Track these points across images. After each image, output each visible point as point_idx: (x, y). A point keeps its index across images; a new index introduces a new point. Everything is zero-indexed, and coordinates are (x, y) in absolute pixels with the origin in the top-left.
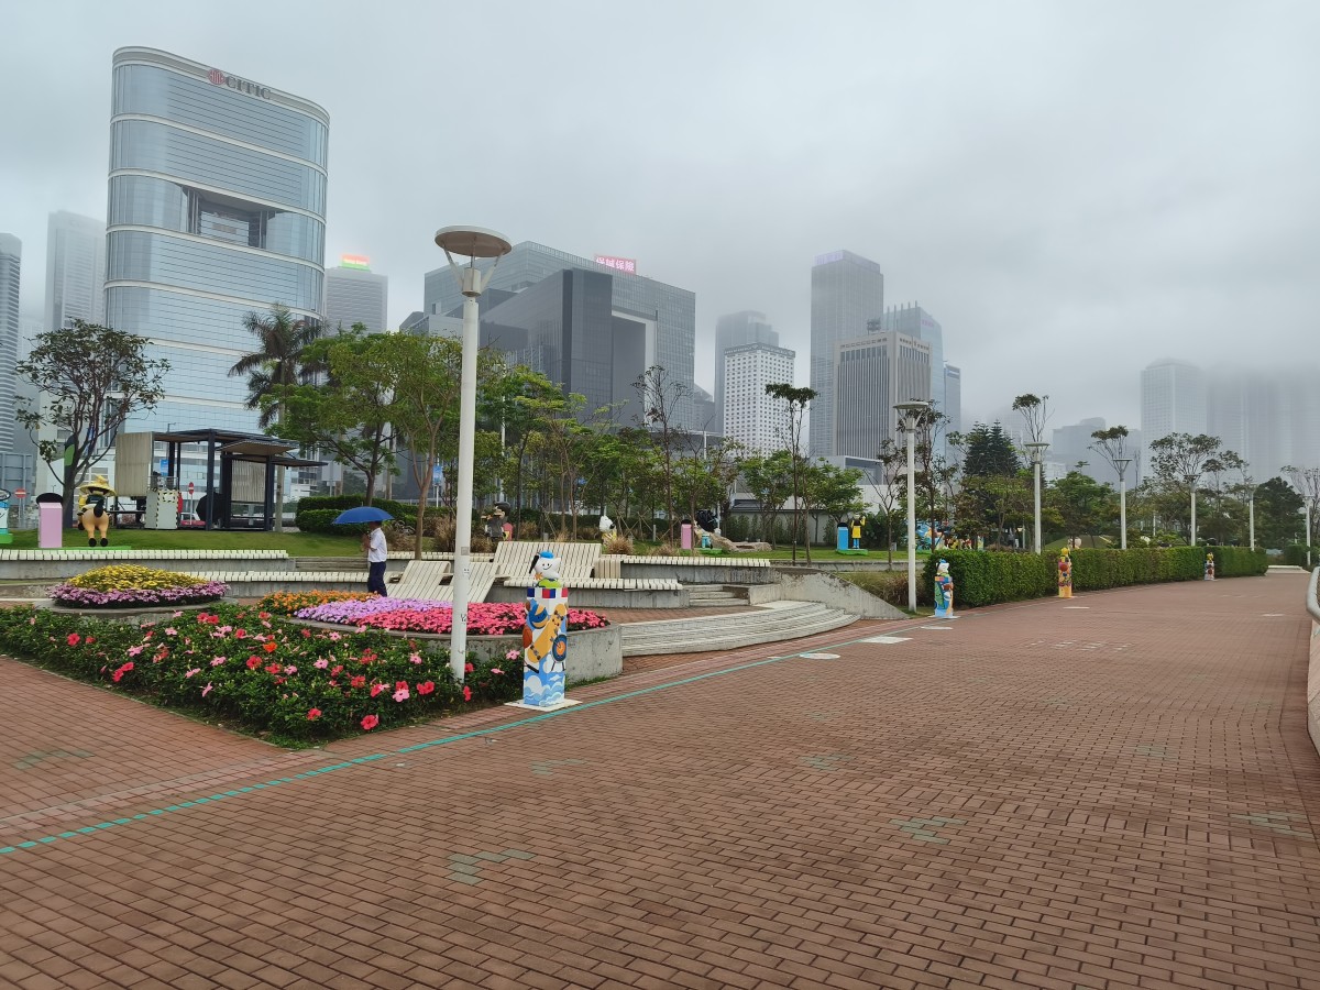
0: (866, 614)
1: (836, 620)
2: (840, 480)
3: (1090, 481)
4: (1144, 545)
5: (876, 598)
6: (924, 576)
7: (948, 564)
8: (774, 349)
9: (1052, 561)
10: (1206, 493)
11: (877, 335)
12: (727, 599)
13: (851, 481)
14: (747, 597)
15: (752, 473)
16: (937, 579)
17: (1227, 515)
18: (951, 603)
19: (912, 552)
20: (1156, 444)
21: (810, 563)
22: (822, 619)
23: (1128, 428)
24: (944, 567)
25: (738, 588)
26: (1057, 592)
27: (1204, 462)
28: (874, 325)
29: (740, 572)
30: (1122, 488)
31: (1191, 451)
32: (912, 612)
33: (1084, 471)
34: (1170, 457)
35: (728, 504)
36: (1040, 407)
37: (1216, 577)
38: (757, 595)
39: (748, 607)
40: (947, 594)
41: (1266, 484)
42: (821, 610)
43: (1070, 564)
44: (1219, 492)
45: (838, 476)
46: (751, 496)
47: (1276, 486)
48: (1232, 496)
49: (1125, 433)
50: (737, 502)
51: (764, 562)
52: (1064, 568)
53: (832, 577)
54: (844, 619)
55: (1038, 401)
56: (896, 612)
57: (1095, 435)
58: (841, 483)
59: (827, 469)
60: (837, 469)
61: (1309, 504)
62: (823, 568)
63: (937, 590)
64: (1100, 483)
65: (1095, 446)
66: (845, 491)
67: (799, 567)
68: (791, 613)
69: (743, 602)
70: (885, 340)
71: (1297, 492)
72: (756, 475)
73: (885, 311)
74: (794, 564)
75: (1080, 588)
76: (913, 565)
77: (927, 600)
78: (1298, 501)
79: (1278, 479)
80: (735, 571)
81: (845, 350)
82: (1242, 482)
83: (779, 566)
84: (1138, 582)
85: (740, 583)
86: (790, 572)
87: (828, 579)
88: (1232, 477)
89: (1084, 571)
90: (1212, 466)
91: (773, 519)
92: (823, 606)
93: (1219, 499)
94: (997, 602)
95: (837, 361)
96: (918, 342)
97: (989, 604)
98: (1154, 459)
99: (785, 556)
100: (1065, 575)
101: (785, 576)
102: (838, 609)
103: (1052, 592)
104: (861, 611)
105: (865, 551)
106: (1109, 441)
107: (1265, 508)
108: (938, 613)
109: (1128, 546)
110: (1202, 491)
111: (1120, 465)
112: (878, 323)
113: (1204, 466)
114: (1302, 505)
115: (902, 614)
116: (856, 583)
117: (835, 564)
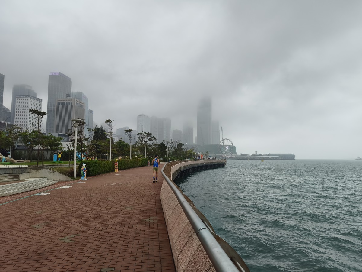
0: (60, 180)
1: (50, 183)
2: (55, 140)
3: (124, 142)
4: (135, 158)
5: (63, 175)
6: (79, 168)
7: (85, 165)
8: (35, 98)
9: (113, 163)
10: (149, 146)
11: (69, 98)
12: (11, 179)
13: (59, 140)
14: (18, 178)
15: (24, 137)
16: (82, 169)
17: (153, 151)
18: (86, 175)
19: (75, 161)
20: (139, 134)
21: (43, 166)
22: (45, 182)
23: (132, 130)
24: (84, 165)
25: (15, 175)
26: (114, 171)
27: (149, 138)
28: (68, 95)
29: (16, 170)
30: (131, 144)
31: (146, 136)
32: (74, 179)
33: (123, 140)
34: (142, 137)
35: (15, 147)
36: (112, 123)
37: (150, 165)
38: (21, 177)
39: (19, 181)
40: (85, 173)
41: (160, 144)
42: (46, 180)
43: (118, 163)
44: (151, 145)
45: (55, 139)
46: (24, 144)
47: (162, 144)
48: (154, 146)
49: (132, 131)
50: (18, 146)
51: (26, 166)
52: (116, 164)
53: (50, 170)
54: (53, 182)
55: (111, 121)
56: (69, 179)
57: (125, 131)
58: (56, 141)
59: (51, 137)
60: (54, 137)
61: (168, 148)
62: (48, 167)
63: (82, 172)
64: (126, 143)
65: (125, 134)
66: (57, 143)
67: (39, 167)
68: (34, 182)
69: (17, 179)
70: (72, 100)
71: (166, 146)
72: (26, 138)
73: (72, 92)
74: (37, 166)
75: (120, 169)
76: (75, 165)
77: (79, 175)
78: (166, 148)
79: (162, 143)
80: (14, 169)
81: (59, 101)
82: (156, 143)
83: (32, 167)
84: (134, 167)
85: (16, 173)
86: (35, 169)
87: (48, 170)
88: (154, 142)
89: (121, 165)
90: (150, 139)
91: (31, 152)
92: (46, 179)
93: (151, 147)
94: (98, 174)
95: (56, 104)
96: (81, 102)
97: (96, 175)
98: (138, 137)
99: (34, 164)
100: (116, 166)
101: (33, 170)
102: (51, 179)
103: (113, 171)
104: (59, 179)
105: (62, 162)
106: (128, 132)
107: (160, 149)
108: (82, 178)
109: (132, 158)
110: (148, 145)
111: (130, 138)
112: (70, 95)
113: (149, 139)
114: (166, 149)
115: (71, 179)
116: (58, 171)
117: (52, 166)
